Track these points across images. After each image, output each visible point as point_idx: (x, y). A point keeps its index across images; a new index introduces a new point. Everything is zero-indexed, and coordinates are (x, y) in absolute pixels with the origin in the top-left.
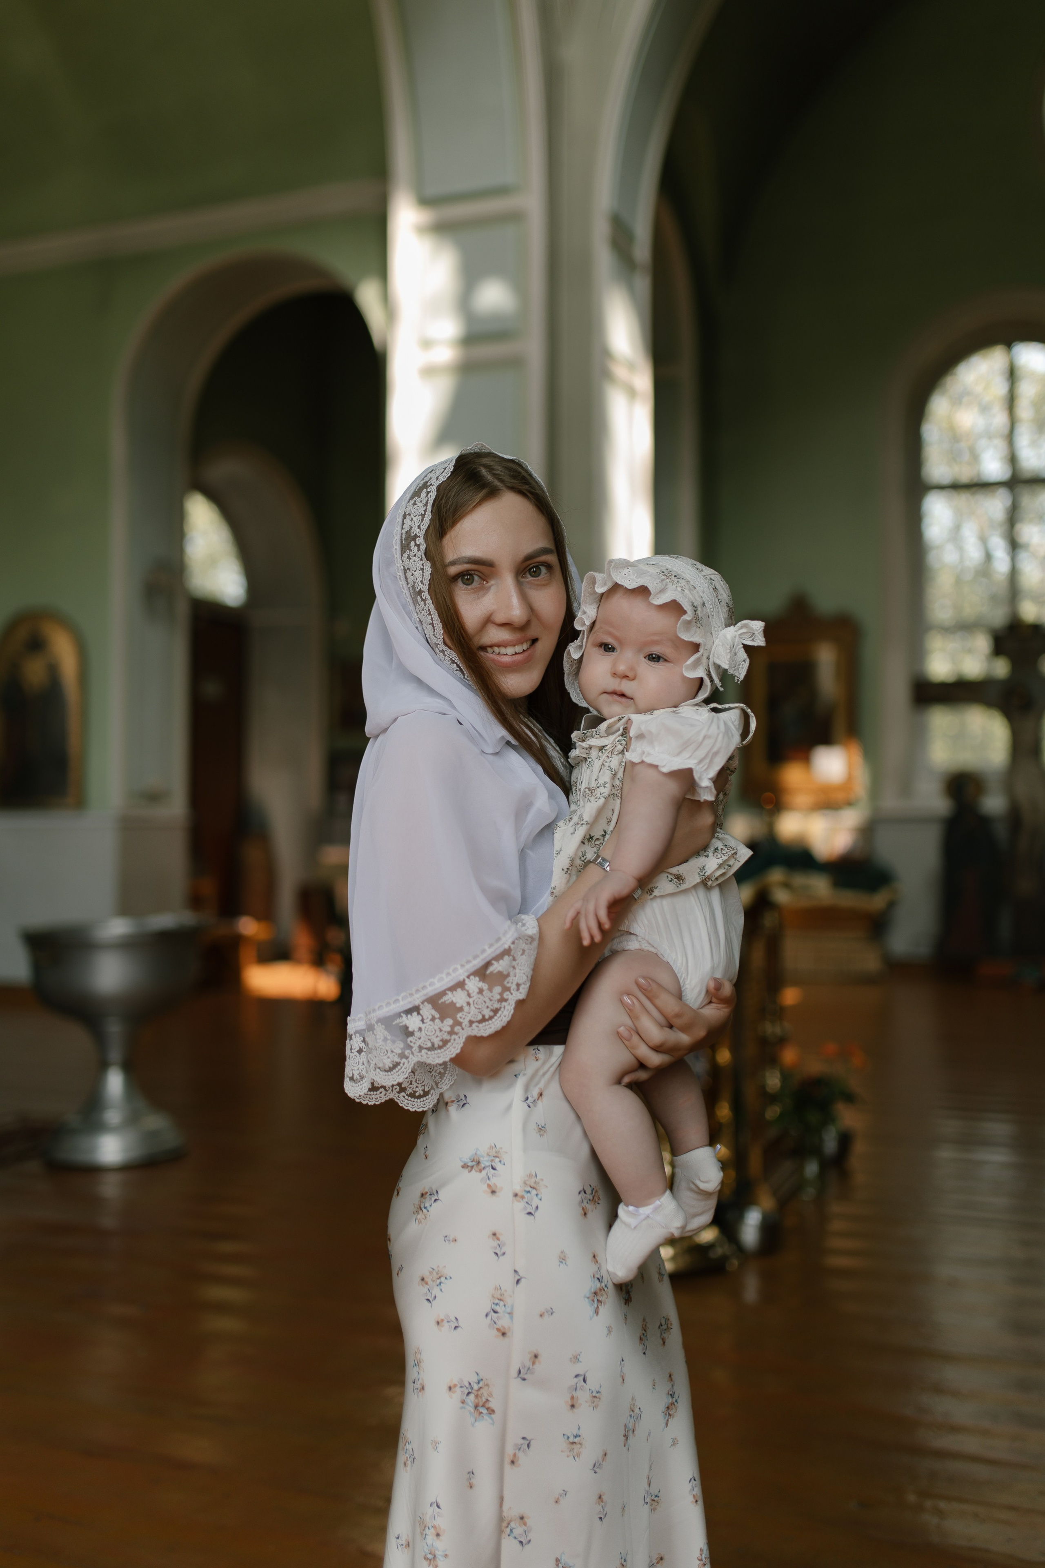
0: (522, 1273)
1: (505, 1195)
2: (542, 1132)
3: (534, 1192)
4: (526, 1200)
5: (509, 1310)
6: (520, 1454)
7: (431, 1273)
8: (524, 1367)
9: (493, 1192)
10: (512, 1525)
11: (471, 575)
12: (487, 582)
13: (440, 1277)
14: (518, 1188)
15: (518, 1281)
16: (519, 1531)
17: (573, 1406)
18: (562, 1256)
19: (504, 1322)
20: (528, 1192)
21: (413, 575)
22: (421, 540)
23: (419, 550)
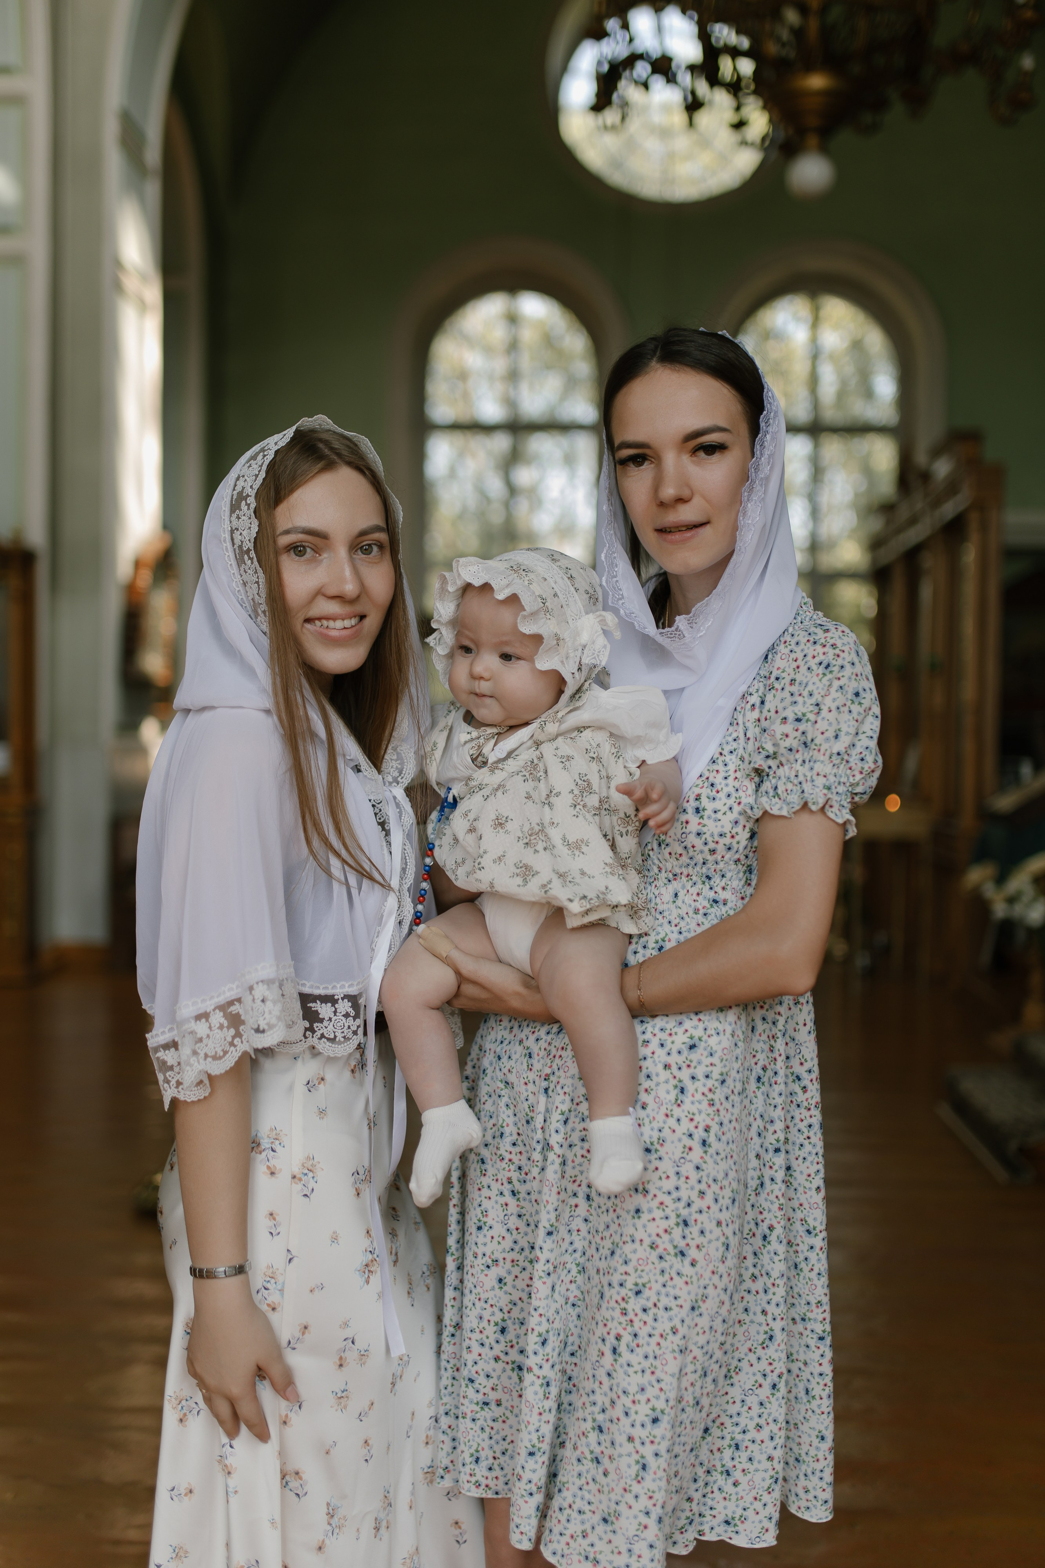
0: (294, 1253)
1: (284, 1177)
2: (322, 1115)
3: (311, 1175)
4: (303, 1182)
5: (279, 1287)
8: (294, 1337)
9: (272, 1173)
11: (304, 547)
12: (320, 555)
14: (296, 1170)
15: (290, 1260)
17: (341, 1365)
18: (334, 1236)
20: (306, 1174)
21: (241, 534)
22: (252, 500)
23: (248, 509)
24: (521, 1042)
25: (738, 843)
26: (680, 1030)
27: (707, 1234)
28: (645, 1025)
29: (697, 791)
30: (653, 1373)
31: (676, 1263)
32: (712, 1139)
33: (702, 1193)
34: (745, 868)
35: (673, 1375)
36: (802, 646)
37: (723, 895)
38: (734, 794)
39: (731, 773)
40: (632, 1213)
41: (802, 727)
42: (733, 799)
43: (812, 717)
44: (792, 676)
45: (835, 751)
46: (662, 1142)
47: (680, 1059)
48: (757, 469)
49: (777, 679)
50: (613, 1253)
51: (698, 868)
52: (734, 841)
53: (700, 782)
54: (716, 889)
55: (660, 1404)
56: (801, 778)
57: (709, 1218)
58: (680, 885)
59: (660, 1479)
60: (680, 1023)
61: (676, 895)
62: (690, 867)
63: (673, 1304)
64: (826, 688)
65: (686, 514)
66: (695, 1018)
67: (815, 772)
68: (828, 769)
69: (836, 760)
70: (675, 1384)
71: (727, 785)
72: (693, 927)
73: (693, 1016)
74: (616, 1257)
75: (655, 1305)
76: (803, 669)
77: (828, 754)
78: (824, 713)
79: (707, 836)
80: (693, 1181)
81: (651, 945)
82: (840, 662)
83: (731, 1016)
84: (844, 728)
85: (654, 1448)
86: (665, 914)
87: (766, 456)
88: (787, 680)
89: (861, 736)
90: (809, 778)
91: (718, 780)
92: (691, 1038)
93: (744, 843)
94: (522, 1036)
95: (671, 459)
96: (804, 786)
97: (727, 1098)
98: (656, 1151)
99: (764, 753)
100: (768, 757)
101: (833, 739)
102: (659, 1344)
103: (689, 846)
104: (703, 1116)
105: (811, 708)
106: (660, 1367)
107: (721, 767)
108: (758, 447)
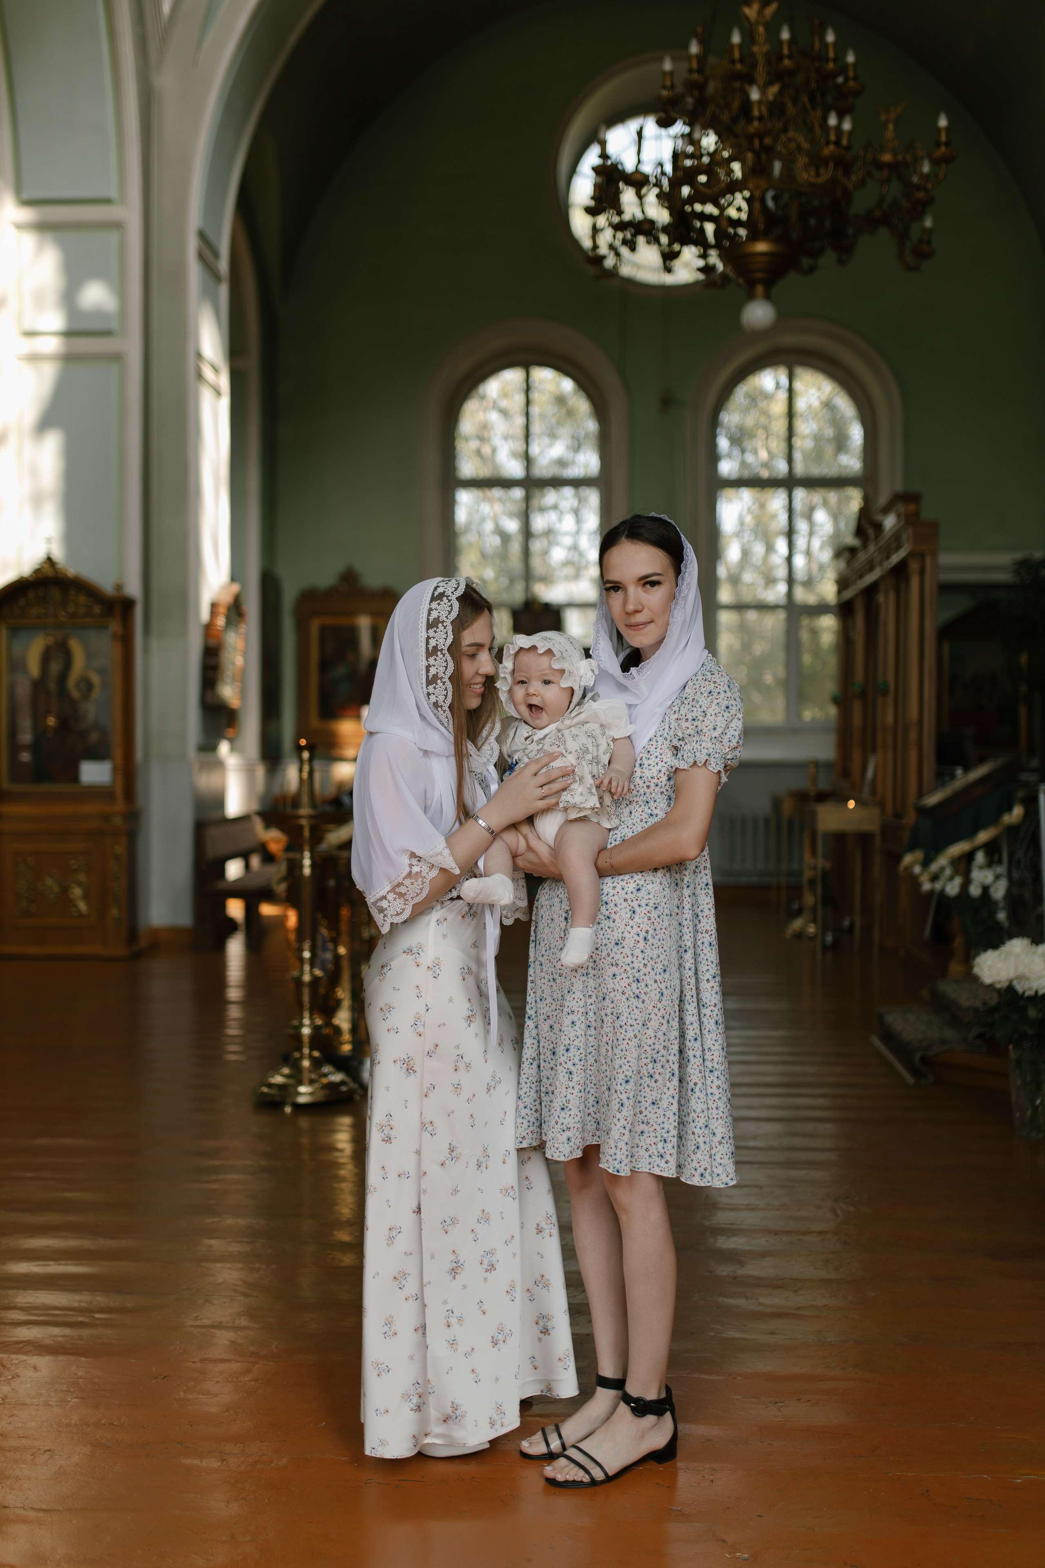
1: (423, 967)
3: (437, 967)
6: (429, 1092)
7: (385, 1006)
10: (427, 1125)
13: (390, 1008)
16: (430, 1128)
19: (420, 1029)
24: (558, 896)
25: (661, 782)
26: (632, 881)
27: (649, 986)
28: (614, 879)
29: (641, 755)
30: (625, 1058)
31: (635, 1002)
32: (649, 937)
33: (645, 965)
34: (667, 797)
35: (635, 1059)
36: (699, 681)
37: (655, 812)
38: (659, 756)
39: (659, 746)
40: (611, 976)
41: (696, 723)
42: (659, 759)
43: (701, 718)
44: (693, 697)
45: (714, 736)
46: (624, 939)
47: (632, 896)
48: (680, 593)
49: (686, 698)
50: (604, 999)
51: (642, 797)
52: (659, 781)
53: (643, 751)
54: (652, 808)
55: (629, 1074)
56: (695, 750)
57: (650, 978)
58: (633, 807)
59: (630, 1111)
60: (632, 877)
61: (631, 813)
62: (638, 797)
63: (634, 1023)
64: (709, 704)
65: (640, 618)
66: (640, 875)
67: (702, 747)
68: (709, 745)
69: (714, 741)
70: (636, 1063)
71: (656, 752)
72: (639, 828)
73: (639, 874)
74: (607, 1000)
75: (626, 1024)
76: (698, 693)
77: (709, 737)
78: (708, 716)
79: (645, 778)
80: (640, 958)
81: (619, 839)
82: (718, 690)
83: (660, 874)
84: (719, 724)
85: (627, 1095)
86: (625, 823)
87: (685, 585)
88: (691, 699)
89: (730, 729)
90: (699, 750)
91: (652, 749)
92: (638, 885)
93: (664, 783)
94: (559, 893)
95: (631, 590)
96: (696, 754)
97: (659, 917)
98: (621, 943)
99: (677, 738)
100: (679, 740)
101: (712, 730)
102: (628, 1044)
103: (637, 784)
104: (645, 925)
105: (700, 713)
106: (629, 1055)
107: (654, 743)
108: (680, 581)
